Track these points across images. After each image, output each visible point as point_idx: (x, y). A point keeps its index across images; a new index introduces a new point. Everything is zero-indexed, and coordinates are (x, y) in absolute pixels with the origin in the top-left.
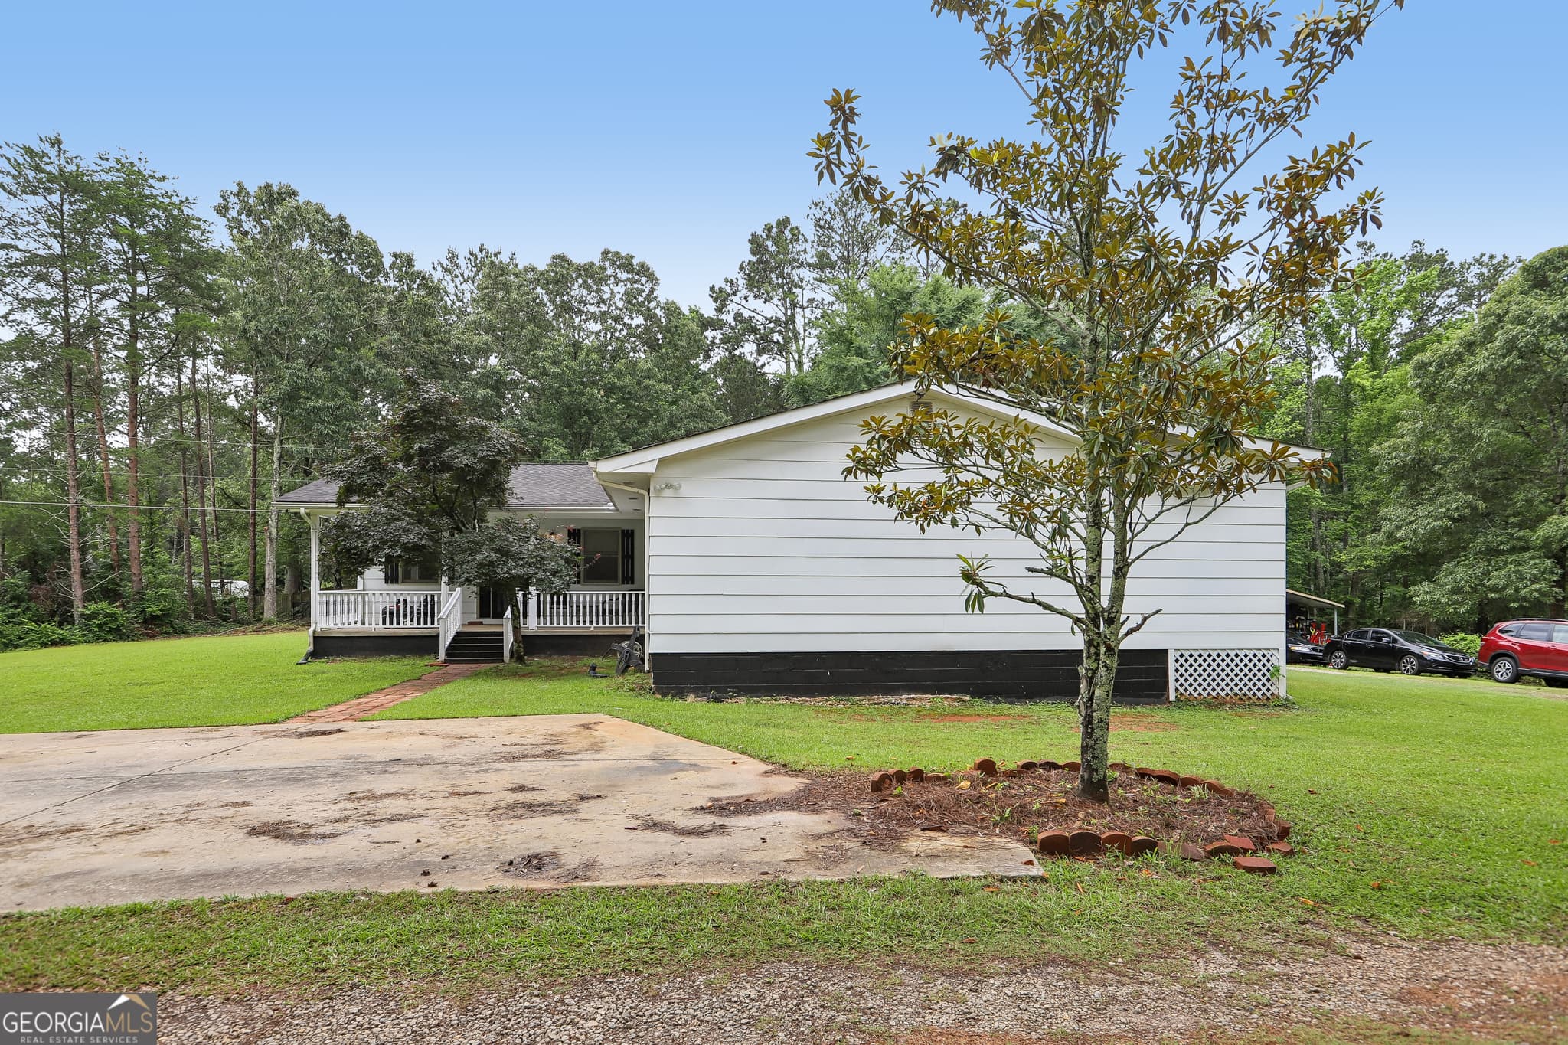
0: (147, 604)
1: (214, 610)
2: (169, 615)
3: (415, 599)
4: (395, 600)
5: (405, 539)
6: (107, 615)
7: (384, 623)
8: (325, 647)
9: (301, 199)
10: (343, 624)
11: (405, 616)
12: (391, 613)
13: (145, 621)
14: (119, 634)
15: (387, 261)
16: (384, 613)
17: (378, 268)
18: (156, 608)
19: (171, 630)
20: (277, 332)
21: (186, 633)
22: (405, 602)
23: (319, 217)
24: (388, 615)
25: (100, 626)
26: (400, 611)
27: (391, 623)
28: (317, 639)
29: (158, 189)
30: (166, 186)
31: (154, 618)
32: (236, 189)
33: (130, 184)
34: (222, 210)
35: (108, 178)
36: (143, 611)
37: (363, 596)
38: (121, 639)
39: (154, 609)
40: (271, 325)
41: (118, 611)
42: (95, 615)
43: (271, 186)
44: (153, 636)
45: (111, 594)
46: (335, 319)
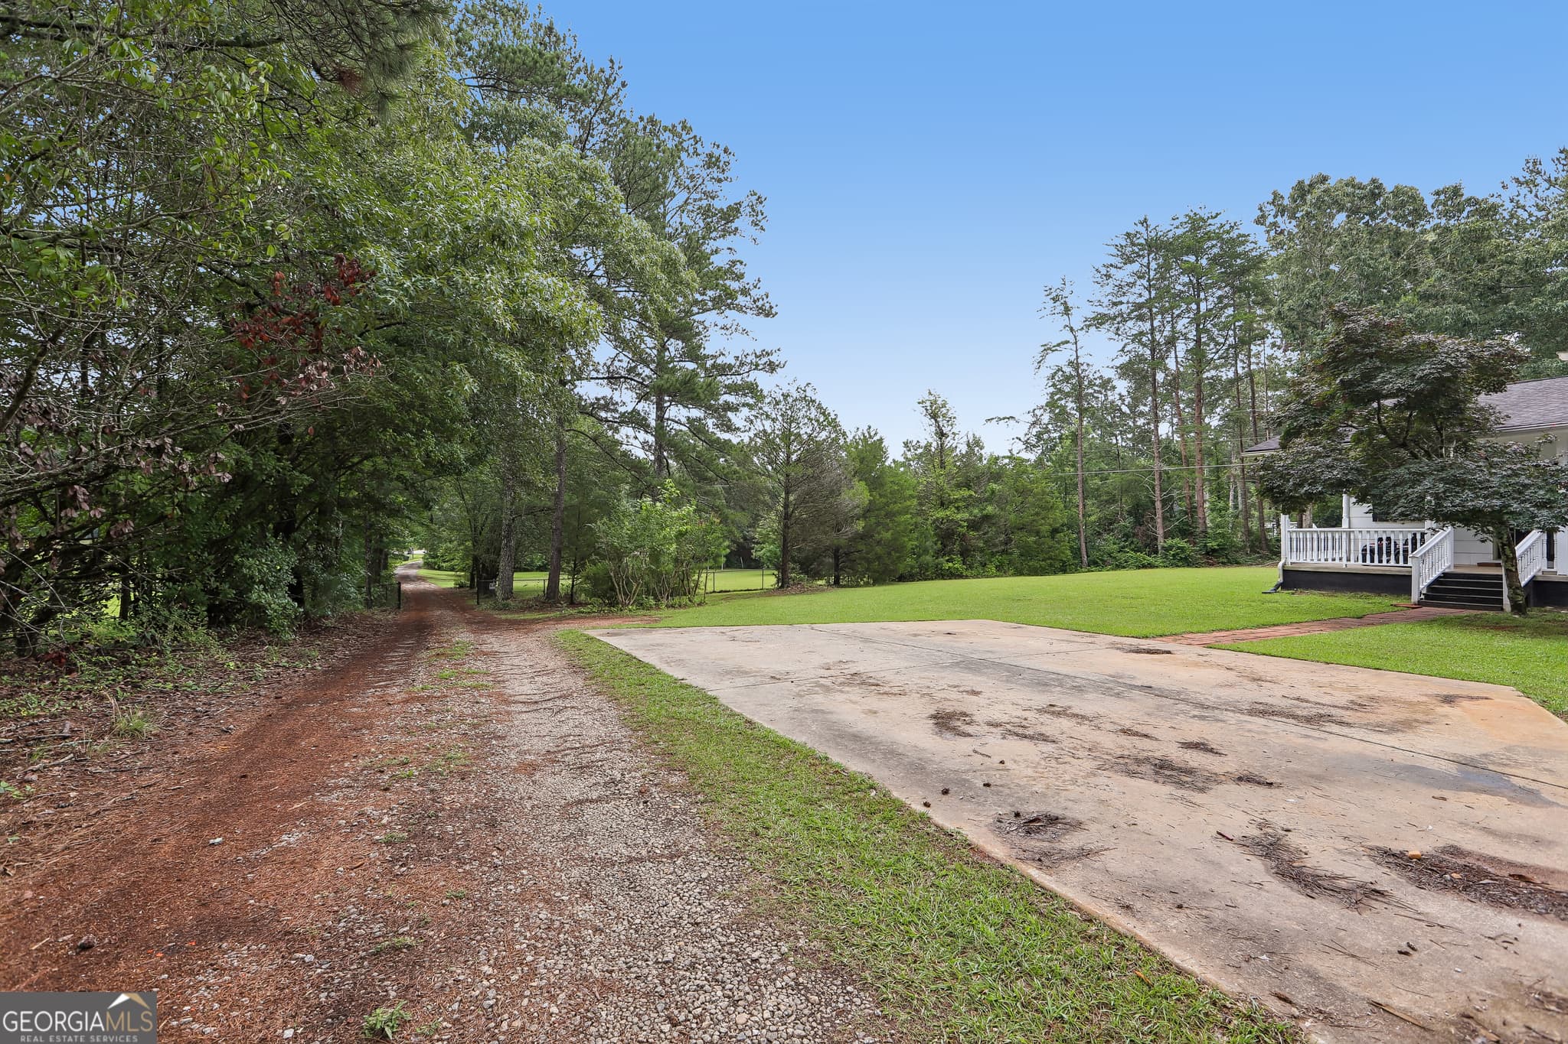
0: (1208, 540)
1: (1268, 546)
2: (1225, 549)
3: (1401, 537)
4: (1376, 537)
5: (1327, 475)
6: (1179, 548)
7: (1364, 560)
8: (1294, 580)
9: (1332, 182)
10: (1326, 560)
11: (1389, 554)
12: (1372, 551)
13: (1207, 553)
14: (1187, 562)
15: (1429, 201)
16: (1364, 550)
17: (1420, 213)
18: (1214, 544)
19: (1225, 560)
20: (1308, 306)
21: (1238, 563)
22: (1389, 539)
23: (1350, 190)
24: (1367, 553)
25: (1174, 555)
26: (1384, 548)
27: (1372, 561)
28: (1286, 572)
29: (1214, 225)
30: (1218, 221)
31: (1214, 551)
32: (1271, 198)
33: (1195, 228)
34: (1260, 221)
35: (1180, 232)
36: (1205, 546)
37: (1349, 534)
38: (1188, 566)
39: (1213, 544)
40: (1303, 301)
41: (1185, 545)
42: (1171, 548)
43: (1303, 182)
44: (1212, 565)
45: (1185, 532)
46: (1367, 277)
